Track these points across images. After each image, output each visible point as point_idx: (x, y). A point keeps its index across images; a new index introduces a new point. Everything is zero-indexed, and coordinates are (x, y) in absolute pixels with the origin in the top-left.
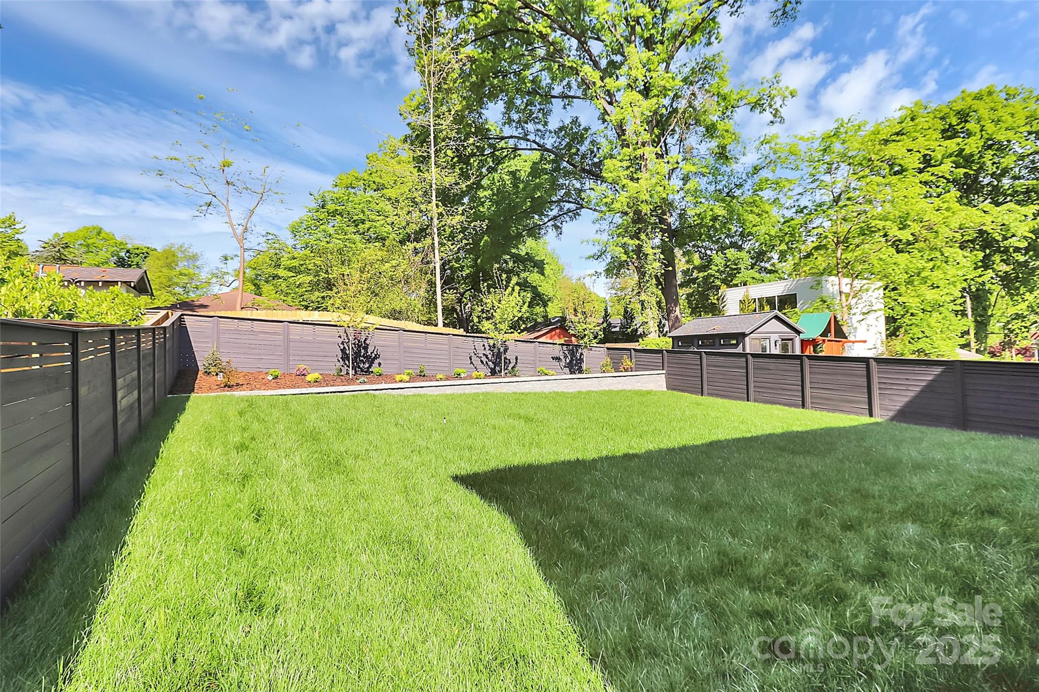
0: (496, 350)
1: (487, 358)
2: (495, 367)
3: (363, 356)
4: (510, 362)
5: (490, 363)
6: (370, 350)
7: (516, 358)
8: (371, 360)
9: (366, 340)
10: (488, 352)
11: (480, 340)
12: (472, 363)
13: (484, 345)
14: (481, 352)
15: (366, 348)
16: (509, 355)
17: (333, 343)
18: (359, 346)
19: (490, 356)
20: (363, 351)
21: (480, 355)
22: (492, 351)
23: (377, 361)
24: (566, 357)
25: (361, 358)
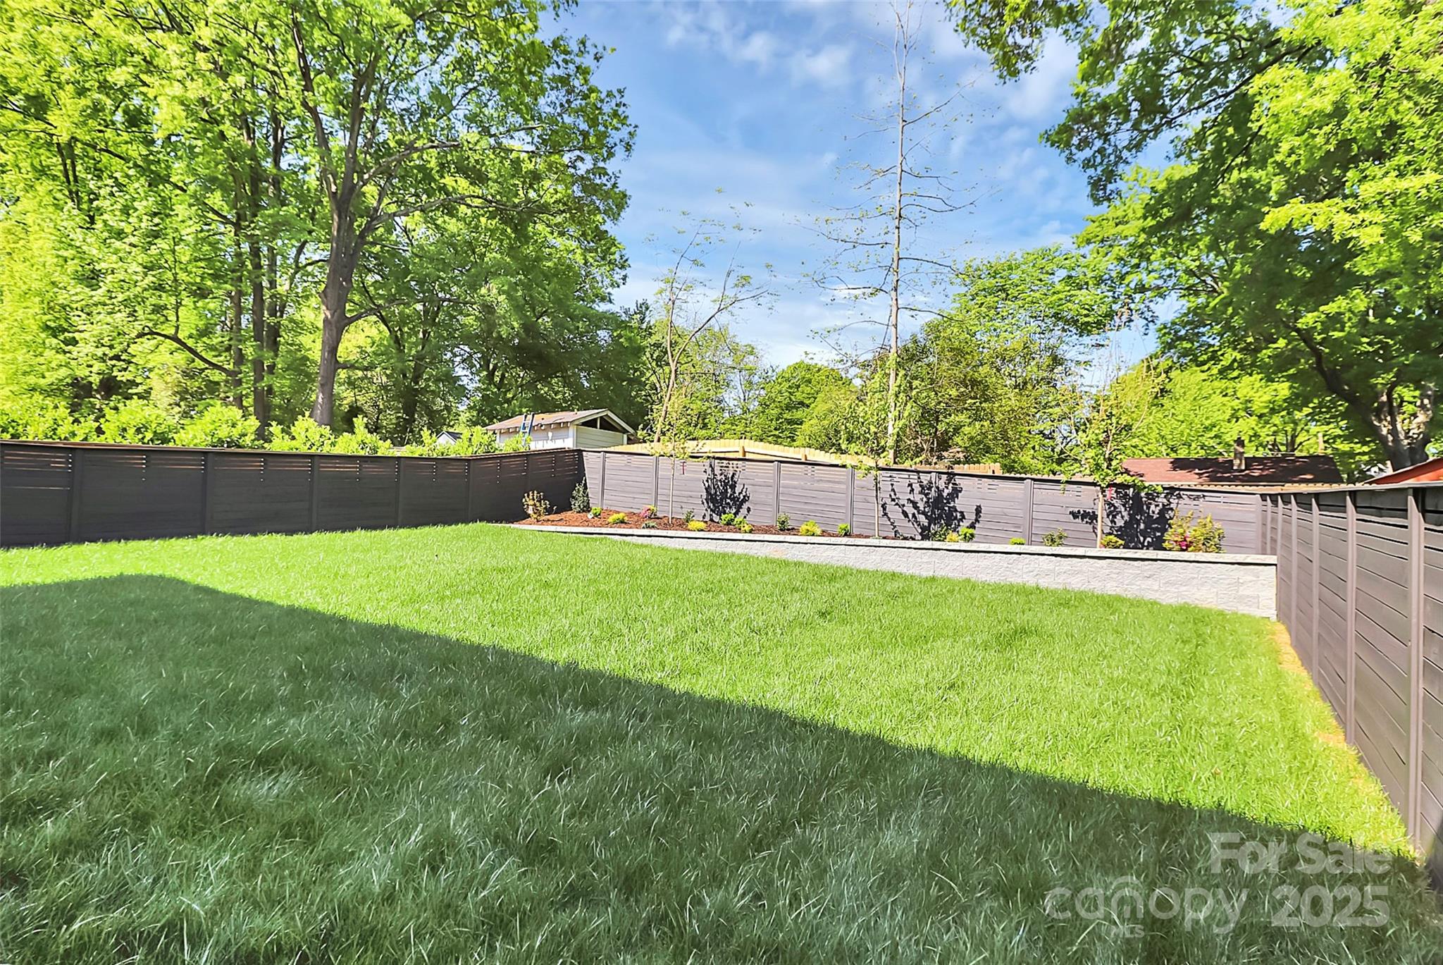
0: (933, 494)
1: (916, 507)
2: (930, 525)
3: (730, 498)
4: (963, 517)
5: (922, 518)
6: (738, 490)
7: (978, 510)
8: (739, 503)
9: (734, 475)
10: (917, 497)
11: (905, 475)
12: (886, 514)
13: (910, 485)
14: (903, 498)
15: (733, 487)
16: (959, 504)
17: (698, 480)
18: (726, 484)
19: (921, 506)
20: (729, 490)
21: (901, 502)
22: (926, 495)
23: (745, 506)
24: (1113, 513)
25: (728, 501)
